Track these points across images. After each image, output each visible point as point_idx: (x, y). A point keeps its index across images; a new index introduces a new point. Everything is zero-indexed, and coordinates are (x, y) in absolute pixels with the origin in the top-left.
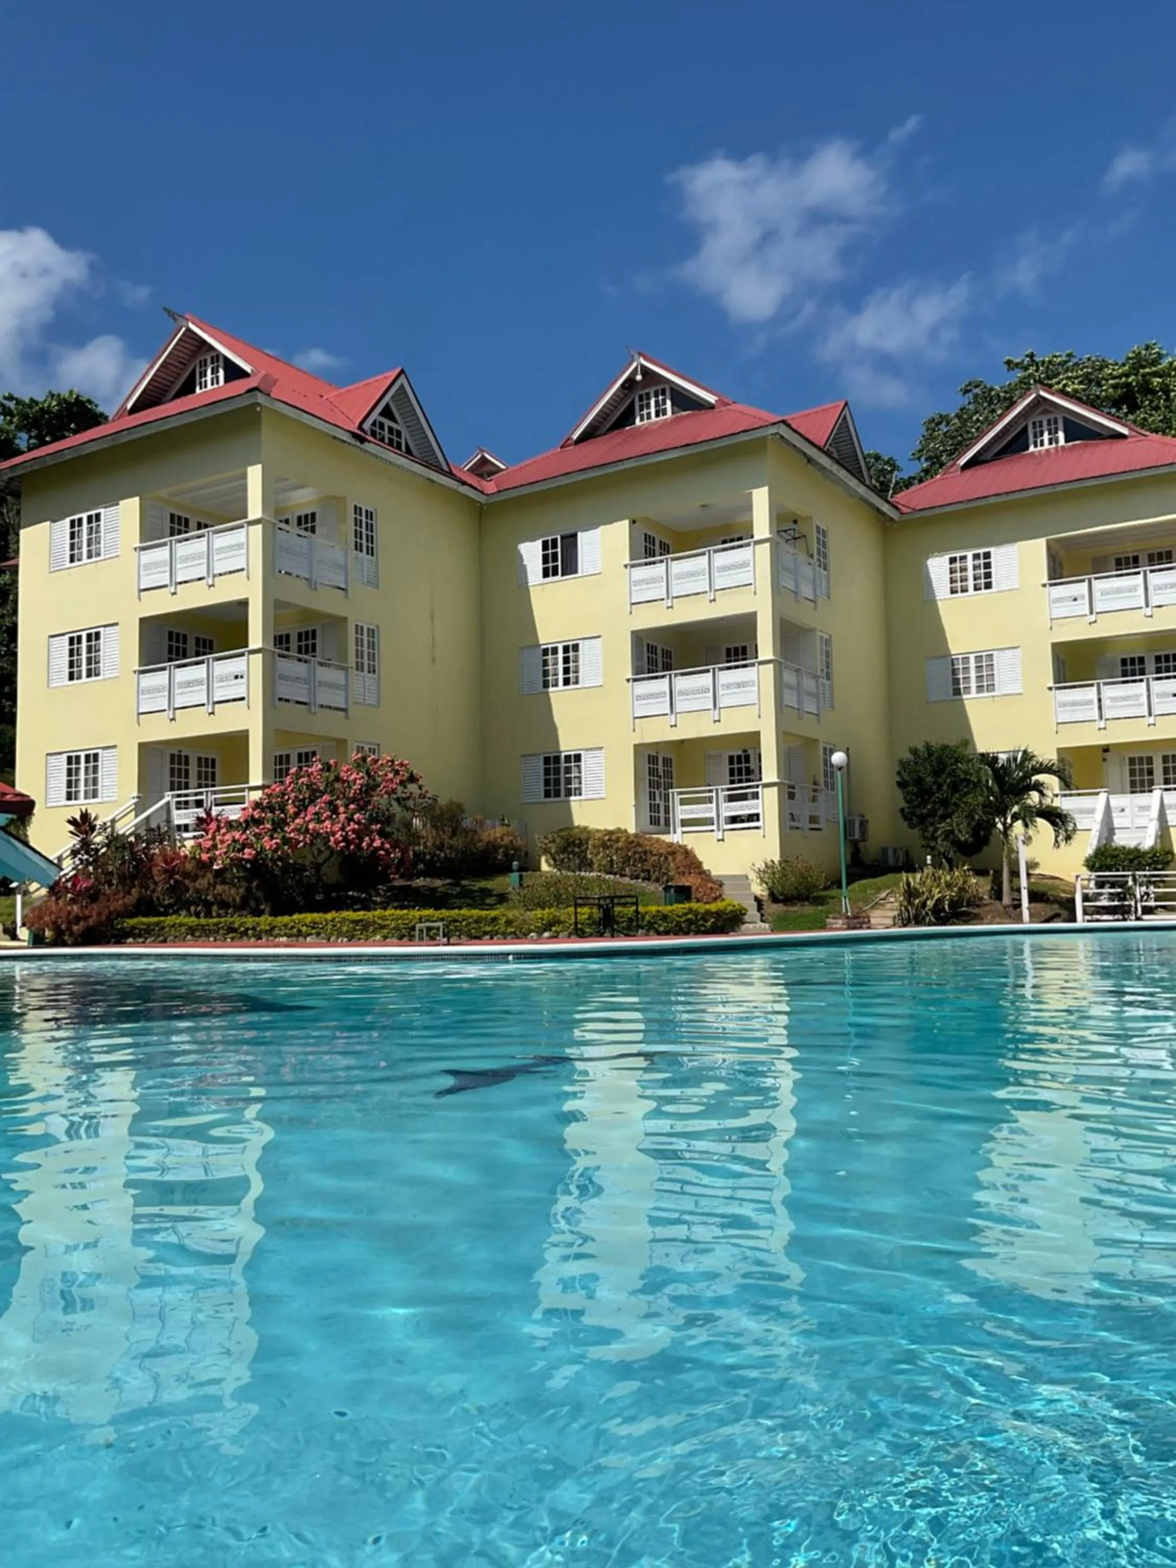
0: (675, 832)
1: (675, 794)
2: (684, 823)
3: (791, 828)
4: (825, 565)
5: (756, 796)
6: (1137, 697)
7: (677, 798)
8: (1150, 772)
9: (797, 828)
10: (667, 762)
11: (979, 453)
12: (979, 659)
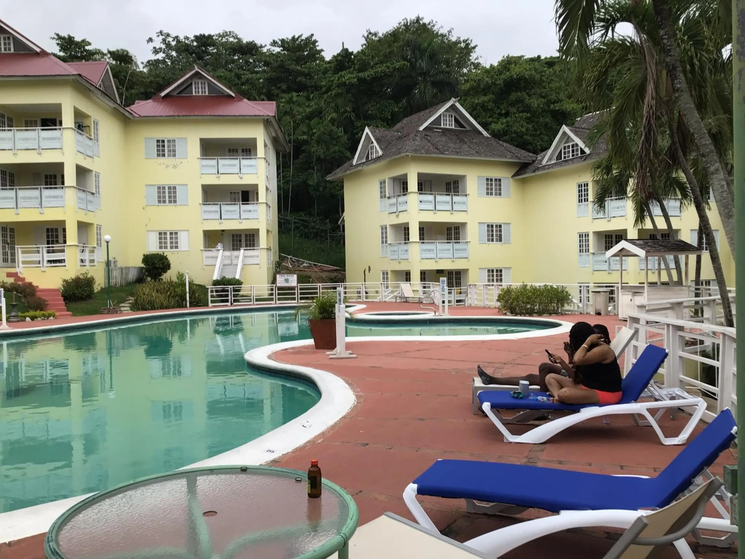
0: (19, 267)
1: (19, 249)
2: (24, 263)
3: (81, 266)
4: (97, 139)
5: (63, 251)
6: (235, 211)
7: (20, 251)
8: (240, 241)
9: (84, 266)
10: (12, 230)
11: (171, 92)
12: (169, 188)
